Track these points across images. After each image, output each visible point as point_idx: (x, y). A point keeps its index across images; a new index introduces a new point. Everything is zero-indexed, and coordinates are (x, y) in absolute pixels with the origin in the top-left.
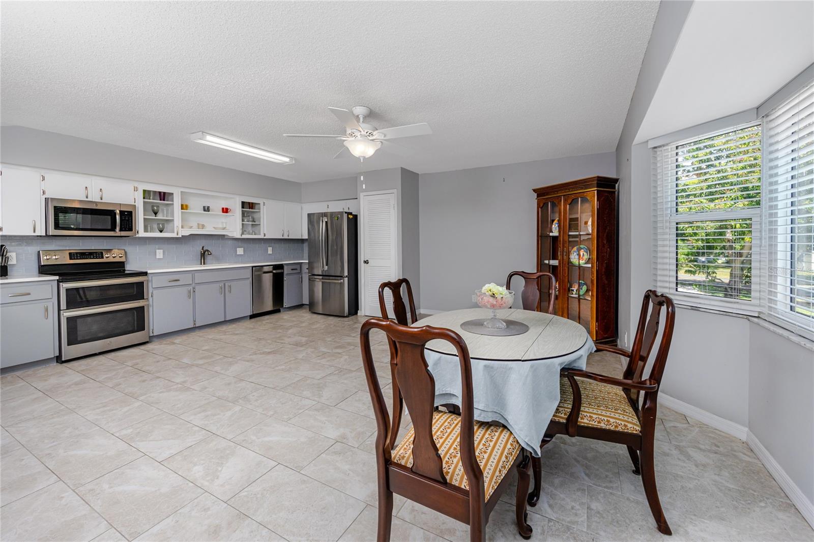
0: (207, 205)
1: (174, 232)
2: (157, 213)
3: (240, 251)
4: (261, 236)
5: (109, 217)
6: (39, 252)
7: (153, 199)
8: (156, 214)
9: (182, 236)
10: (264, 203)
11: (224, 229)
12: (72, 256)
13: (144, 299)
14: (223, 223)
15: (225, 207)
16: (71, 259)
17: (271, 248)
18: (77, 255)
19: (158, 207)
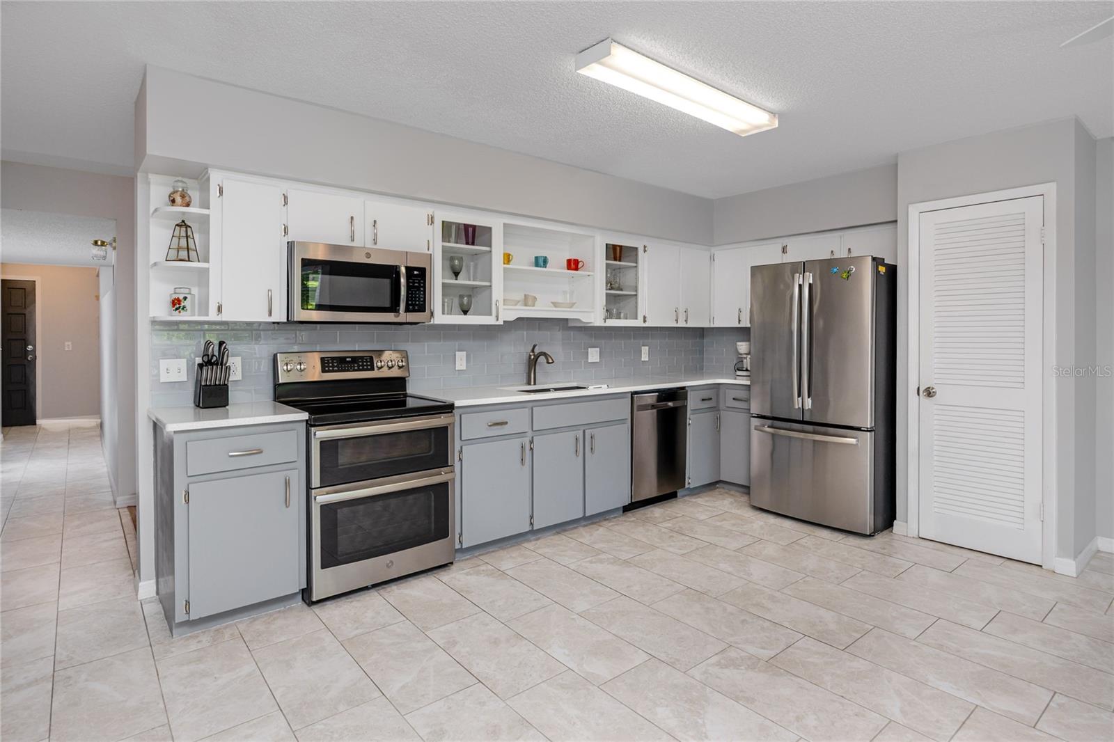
0: (542, 253)
1: (490, 314)
2: (459, 273)
3: (594, 355)
4: (638, 323)
5: (387, 282)
6: (275, 356)
9: (504, 321)
10: (645, 247)
12: (326, 365)
13: (448, 466)
14: (565, 292)
15: (573, 257)
16: (324, 371)
17: (647, 348)
18: (333, 363)
19: (461, 259)
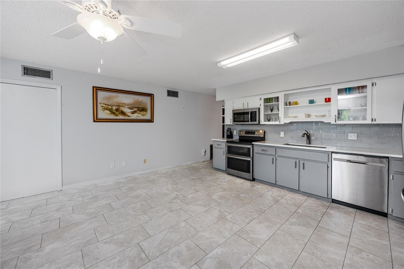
3: (352, 136)
4: (369, 121)
8: (272, 111)
9: (284, 123)
11: (324, 116)
16: (245, 134)
18: (247, 132)
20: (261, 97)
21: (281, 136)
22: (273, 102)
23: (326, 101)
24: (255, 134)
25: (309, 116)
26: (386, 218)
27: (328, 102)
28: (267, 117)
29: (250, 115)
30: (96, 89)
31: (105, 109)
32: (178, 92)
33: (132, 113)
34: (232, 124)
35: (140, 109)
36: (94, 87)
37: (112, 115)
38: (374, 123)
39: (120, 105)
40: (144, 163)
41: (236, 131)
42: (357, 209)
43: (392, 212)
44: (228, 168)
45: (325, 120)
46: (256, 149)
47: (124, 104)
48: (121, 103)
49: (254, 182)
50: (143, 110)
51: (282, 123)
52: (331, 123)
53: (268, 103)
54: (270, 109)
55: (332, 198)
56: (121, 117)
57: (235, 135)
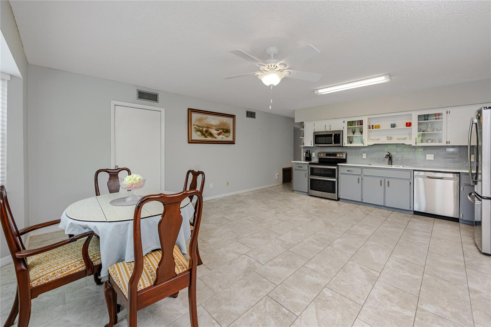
7: (358, 125)
8: (354, 133)
11: (405, 139)
20: (344, 120)
21: (363, 158)
22: (356, 125)
23: (407, 126)
24: (336, 156)
25: (391, 138)
26: (458, 223)
27: (409, 126)
28: (350, 139)
29: (333, 137)
30: (191, 111)
31: (197, 130)
32: (255, 112)
33: (218, 135)
34: (312, 146)
35: (225, 130)
36: (189, 109)
37: (203, 136)
38: (448, 145)
39: (209, 126)
40: (227, 185)
41: (314, 153)
42: (435, 218)
43: (463, 217)
44: (311, 189)
45: (407, 142)
46: (341, 170)
47: (212, 125)
48: (209, 125)
49: (339, 201)
50: (227, 131)
51: (366, 145)
52: (412, 145)
53: (350, 125)
54: (353, 131)
55: (414, 210)
56: (209, 139)
57: (314, 157)
